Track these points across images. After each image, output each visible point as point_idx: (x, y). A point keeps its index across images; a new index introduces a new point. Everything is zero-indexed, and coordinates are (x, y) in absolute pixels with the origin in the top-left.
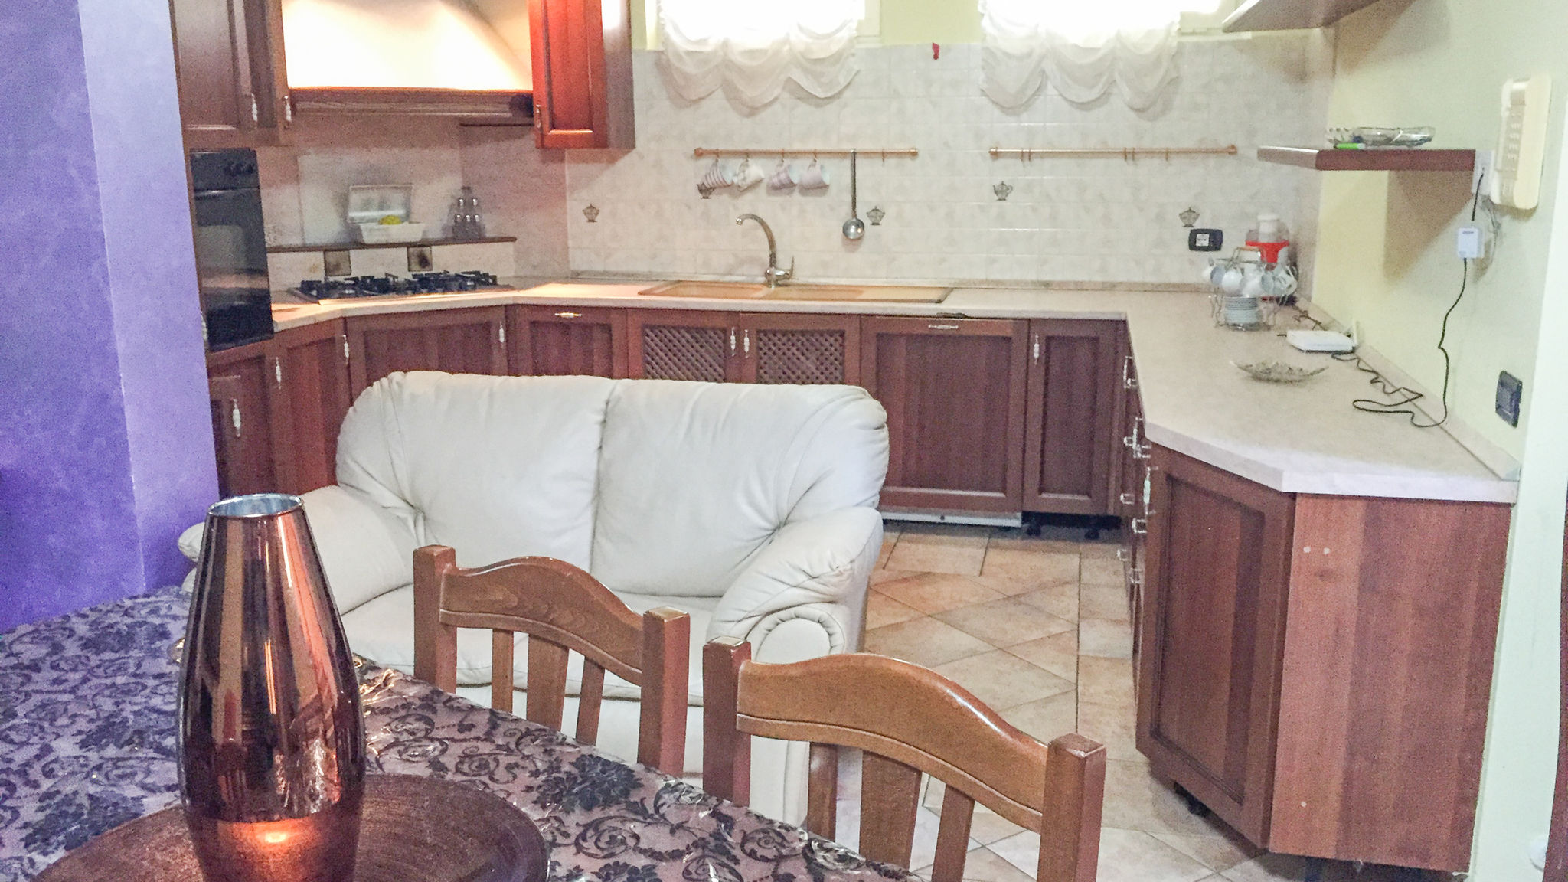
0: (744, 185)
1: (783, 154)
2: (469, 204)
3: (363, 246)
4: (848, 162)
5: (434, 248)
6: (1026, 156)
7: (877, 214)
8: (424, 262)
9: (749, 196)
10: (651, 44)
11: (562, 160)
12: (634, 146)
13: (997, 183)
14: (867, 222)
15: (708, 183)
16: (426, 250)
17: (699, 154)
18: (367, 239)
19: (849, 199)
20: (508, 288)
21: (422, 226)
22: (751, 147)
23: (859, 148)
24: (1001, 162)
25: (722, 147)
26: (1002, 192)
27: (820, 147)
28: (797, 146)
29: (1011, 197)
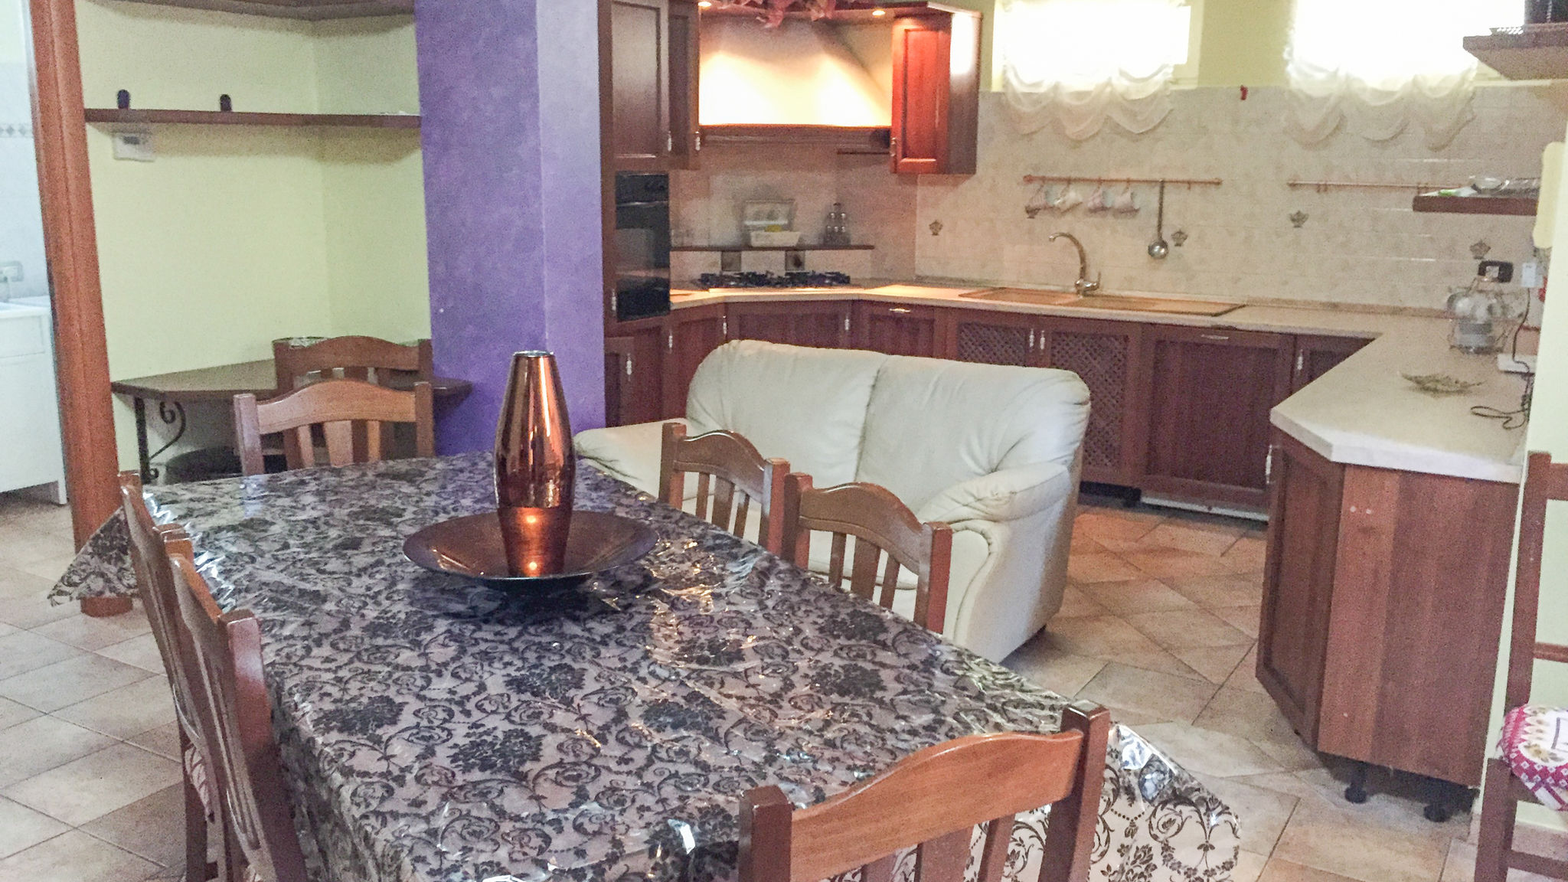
0: (1064, 208)
1: (1100, 181)
2: (838, 216)
3: (751, 248)
4: (1157, 189)
5: (807, 252)
6: (1322, 188)
7: (1180, 237)
8: (798, 263)
9: (1069, 217)
10: (996, 86)
11: (915, 183)
12: (974, 172)
13: (1294, 212)
14: (1171, 243)
15: (1035, 204)
16: (801, 253)
17: (1029, 179)
18: (755, 243)
19: (1155, 222)
20: (858, 286)
21: (798, 233)
22: (1074, 175)
23: (1169, 176)
24: (1299, 192)
25: (1049, 175)
26: (1298, 220)
27: (1134, 177)
28: (1113, 176)
29: (1307, 224)
